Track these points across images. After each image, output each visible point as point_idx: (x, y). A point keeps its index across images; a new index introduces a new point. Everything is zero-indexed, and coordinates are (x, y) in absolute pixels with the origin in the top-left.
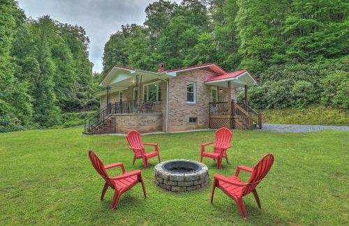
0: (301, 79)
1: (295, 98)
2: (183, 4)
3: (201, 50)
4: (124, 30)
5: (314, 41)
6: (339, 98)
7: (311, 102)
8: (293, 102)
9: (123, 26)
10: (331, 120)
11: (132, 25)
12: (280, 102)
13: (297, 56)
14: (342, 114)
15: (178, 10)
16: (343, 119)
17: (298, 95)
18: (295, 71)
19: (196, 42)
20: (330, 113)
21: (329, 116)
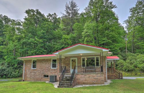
6: (125, 68)
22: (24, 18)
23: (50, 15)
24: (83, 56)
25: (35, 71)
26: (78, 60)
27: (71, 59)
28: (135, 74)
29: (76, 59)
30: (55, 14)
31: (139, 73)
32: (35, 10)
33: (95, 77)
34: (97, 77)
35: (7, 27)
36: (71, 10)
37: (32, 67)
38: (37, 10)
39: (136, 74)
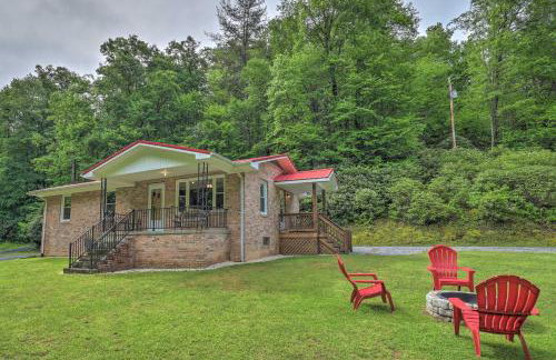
0: (364, 187)
1: (360, 211)
2: (169, 52)
3: (210, 131)
4: (43, 75)
5: (372, 138)
6: (414, 212)
7: (377, 217)
8: (356, 215)
9: (38, 67)
10: (408, 240)
11: (59, 68)
12: (339, 216)
13: (351, 155)
14: (419, 232)
15: (159, 59)
16: (421, 238)
17: (363, 206)
18: (354, 175)
19: (199, 117)
20: (405, 231)
21: (404, 234)
22: (98, 67)
23: (174, 45)
24: (181, 177)
25: (67, 228)
26: (167, 190)
27: (152, 187)
28: (454, 236)
29: (162, 186)
30: (190, 39)
31: (477, 233)
32: (126, 38)
33: (180, 245)
34: (185, 245)
35: (57, 100)
36: (239, 18)
37: (62, 216)
38: (134, 38)
39: (460, 236)
